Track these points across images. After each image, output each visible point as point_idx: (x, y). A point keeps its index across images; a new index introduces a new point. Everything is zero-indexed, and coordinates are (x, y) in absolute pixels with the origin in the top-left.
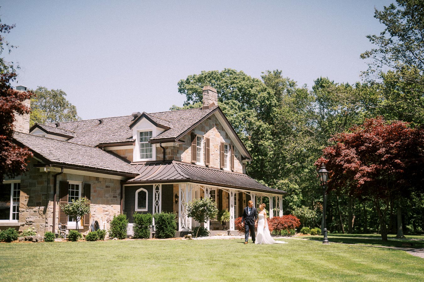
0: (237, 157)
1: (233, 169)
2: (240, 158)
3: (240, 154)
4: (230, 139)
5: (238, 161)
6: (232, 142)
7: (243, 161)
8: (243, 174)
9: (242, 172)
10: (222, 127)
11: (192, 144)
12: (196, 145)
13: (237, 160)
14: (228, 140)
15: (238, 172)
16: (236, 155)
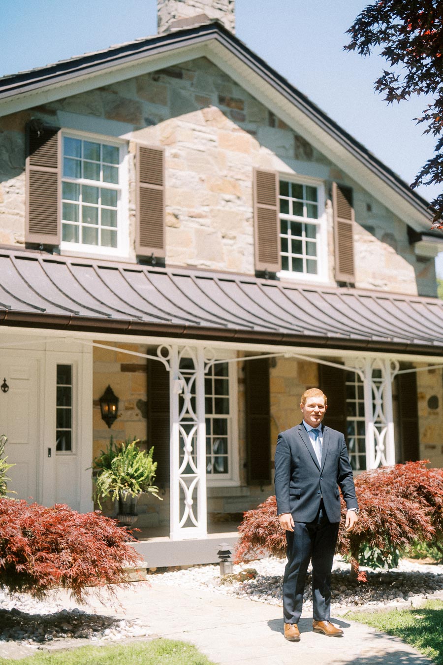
0: (380, 232)
1: (345, 278)
2: (402, 236)
3: (400, 221)
4: (323, 160)
5: (385, 245)
6: (338, 174)
7: (418, 245)
8: (420, 295)
9: (412, 288)
10: (271, 115)
11: (28, 167)
12: (59, 170)
13: (379, 243)
14: (313, 166)
15: (386, 289)
16: (370, 222)
